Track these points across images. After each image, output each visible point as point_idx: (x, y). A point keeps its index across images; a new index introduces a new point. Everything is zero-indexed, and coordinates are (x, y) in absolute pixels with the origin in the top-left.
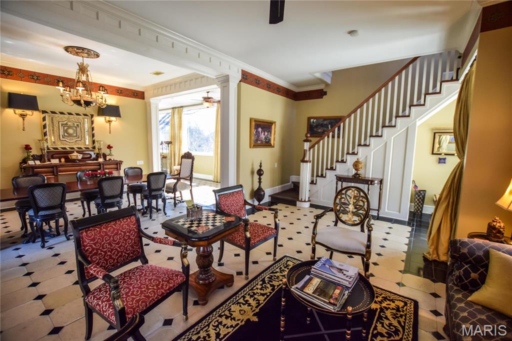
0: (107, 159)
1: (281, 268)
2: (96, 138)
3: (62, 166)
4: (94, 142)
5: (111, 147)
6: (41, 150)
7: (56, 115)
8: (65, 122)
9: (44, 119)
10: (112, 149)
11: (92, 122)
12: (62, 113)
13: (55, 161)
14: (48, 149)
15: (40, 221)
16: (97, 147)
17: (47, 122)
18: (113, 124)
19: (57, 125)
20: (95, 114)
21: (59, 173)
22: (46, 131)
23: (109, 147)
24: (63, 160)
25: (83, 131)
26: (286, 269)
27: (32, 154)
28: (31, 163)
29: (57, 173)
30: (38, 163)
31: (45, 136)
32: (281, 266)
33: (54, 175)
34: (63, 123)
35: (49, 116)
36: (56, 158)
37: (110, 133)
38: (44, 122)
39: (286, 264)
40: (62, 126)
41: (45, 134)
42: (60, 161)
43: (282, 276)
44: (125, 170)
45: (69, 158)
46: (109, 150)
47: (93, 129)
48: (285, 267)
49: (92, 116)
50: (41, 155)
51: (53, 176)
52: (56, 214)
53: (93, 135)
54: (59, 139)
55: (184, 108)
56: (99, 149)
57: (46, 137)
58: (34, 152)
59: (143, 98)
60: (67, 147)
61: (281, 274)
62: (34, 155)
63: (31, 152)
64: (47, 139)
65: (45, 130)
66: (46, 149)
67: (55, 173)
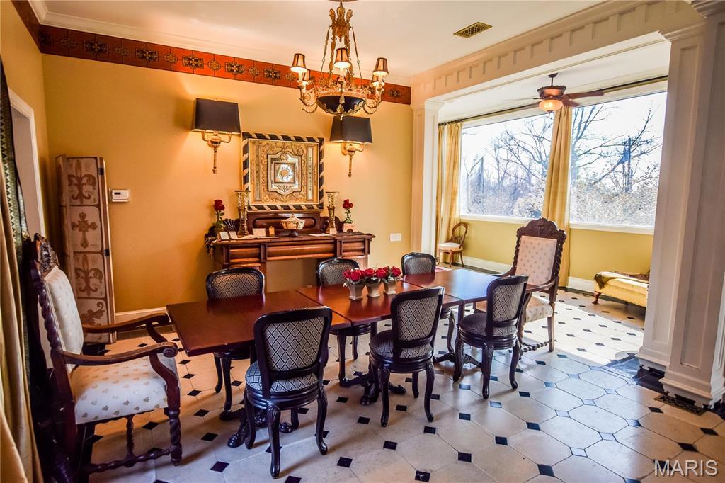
0: (345, 230)
2: (325, 187)
3: (273, 244)
4: (321, 195)
5: (351, 205)
6: (239, 210)
7: (264, 142)
8: (277, 156)
9: (245, 150)
10: (351, 209)
11: (321, 155)
12: (273, 137)
13: (259, 233)
14: (250, 208)
15: (273, 407)
16: (326, 205)
17: (250, 155)
18: (357, 156)
19: (264, 162)
20: (326, 139)
21: (268, 259)
22: (247, 174)
23: (347, 205)
24: (272, 230)
25: (305, 173)
27: (224, 218)
28: (224, 236)
29: (265, 259)
30: (234, 235)
31: (245, 183)
33: (259, 262)
34: (274, 156)
35: (254, 143)
36: (261, 227)
37: (350, 176)
38: (246, 156)
40: (272, 163)
41: (245, 180)
42: (268, 233)
44: (403, 258)
45: (282, 227)
46: (346, 211)
47: (321, 169)
49: (322, 140)
50: (238, 221)
51: (259, 265)
52: (302, 390)
53: (321, 181)
54: (266, 190)
55: (465, 123)
56: (329, 209)
57: (246, 186)
58: (229, 214)
59: (408, 102)
60: (278, 204)
62: (226, 220)
63: (223, 214)
64: (247, 189)
65: (246, 171)
66: (247, 210)
67: (262, 258)
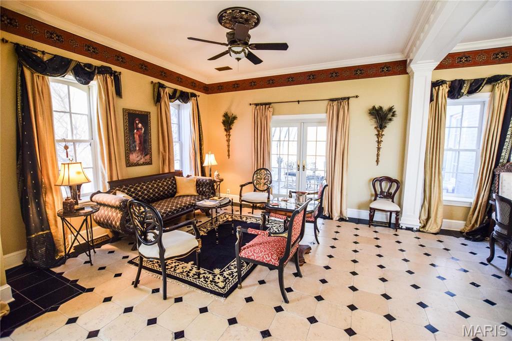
1: (232, 277)
26: (227, 276)
32: (232, 279)
39: (226, 283)
43: (231, 269)
48: (228, 278)
61: (232, 270)
